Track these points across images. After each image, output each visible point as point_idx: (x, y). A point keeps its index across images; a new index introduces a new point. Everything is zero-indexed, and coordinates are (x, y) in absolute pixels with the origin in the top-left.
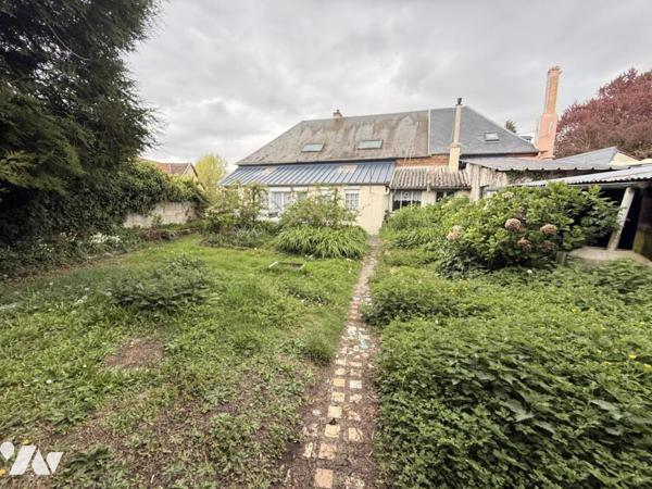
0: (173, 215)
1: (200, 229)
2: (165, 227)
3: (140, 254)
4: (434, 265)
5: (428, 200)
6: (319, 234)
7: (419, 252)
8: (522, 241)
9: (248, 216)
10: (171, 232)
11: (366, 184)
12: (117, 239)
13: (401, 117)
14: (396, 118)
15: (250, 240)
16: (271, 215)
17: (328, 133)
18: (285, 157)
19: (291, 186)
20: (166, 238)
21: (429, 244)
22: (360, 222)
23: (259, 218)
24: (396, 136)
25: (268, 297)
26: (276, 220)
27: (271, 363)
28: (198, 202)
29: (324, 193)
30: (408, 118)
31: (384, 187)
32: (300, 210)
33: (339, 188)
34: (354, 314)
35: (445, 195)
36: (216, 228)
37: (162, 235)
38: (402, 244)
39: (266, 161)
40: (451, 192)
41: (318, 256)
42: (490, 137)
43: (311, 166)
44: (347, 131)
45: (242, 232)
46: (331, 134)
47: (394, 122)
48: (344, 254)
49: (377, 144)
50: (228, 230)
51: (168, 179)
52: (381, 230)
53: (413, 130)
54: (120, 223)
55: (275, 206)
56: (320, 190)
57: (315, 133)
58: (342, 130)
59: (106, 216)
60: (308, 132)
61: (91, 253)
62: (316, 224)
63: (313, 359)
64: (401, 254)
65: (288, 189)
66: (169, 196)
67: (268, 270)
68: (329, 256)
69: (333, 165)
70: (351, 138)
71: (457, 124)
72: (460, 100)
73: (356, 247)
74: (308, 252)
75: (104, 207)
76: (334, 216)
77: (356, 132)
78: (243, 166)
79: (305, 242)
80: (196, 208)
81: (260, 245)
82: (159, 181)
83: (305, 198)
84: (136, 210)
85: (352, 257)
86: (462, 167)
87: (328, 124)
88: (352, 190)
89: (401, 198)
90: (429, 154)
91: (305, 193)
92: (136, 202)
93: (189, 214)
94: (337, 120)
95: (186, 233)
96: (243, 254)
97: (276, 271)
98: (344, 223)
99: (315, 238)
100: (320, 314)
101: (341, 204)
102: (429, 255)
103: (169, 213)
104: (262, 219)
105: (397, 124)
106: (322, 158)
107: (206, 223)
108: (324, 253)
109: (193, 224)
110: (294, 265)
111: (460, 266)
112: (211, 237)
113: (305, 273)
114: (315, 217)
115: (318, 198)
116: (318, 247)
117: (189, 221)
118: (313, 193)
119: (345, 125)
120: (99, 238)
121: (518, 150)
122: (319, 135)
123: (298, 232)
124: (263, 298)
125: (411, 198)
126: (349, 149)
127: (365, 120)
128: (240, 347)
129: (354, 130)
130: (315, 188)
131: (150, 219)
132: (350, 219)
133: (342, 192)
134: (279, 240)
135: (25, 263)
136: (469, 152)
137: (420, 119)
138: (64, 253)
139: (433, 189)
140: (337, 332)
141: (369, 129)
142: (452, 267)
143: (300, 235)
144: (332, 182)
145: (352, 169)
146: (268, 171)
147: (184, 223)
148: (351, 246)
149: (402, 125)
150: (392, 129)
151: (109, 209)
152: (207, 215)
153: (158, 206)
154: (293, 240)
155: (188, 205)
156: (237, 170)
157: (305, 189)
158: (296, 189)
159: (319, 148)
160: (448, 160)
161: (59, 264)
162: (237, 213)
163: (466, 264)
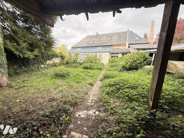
0: (57, 60)
1: (63, 64)
2: (55, 63)
3: (51, 69)
4: (117, 71)
5: (120, 56)
6: (92, 64)
7: (115, 68)
8: (133, 64)
9: (75, 61)
10: (57, 64)
11: (104, 52)
12: (46, 66)
13: (114, 34)
14: (112, 34)
15: (76, 66)
16: (80, 60)
17: (94, 39)
18: (83, 45)
19: (85, 53)
20: (56, 66)
21: (117, 66)
22: (102, 61)
23: (77, 61)
24: (112, 39)
25: (82, 75)
26: (82, 61)
27: (83, 85)
28: (62, 57)
29: (93, 54)
30: (115, 34)
31: (109, 53)
32: (87, 59)
33: (97, 53)
34: (99, 79)
35: (124, 54)
36: (67, 63)
37: (55, 65)
38: (112, 66)
39: (78, 46)
40: (126, 54)
41: (92, 69)
42: (137, 39)
43: (90, 47)
44: (100, 38)
45: (74, 64)
46: (95, 39)
47: (112, 35)
48: (98, 69)
49: (107, 41)
50: (71, 64)
51: (56, 52)
52: (108, 64)
53: (117, 37)
54: (46, 62)
55: (82, 58)
56: (92, 54)
57: (91, 39)
58: (98, 38)
59: (43, 61)
60: (89, 38)
61: (42, 69)
62: (91, 62)
63: (90, 85)
64: (111, 68)
65: (84, 54)
66: (56, 56)
67: (81, 72)
68: (94, 69)
69: (96, 47)
70: (100, 40)
71: (128, 36)
72: (128, 30)
73: (101, 67)
74: (89, 68)
75: (43, 59)
76: (96, 60)
77: (102, 38)
78: (73, 48)
79: (89, 66)
80: (62, 59)
81: (78, 67)
82: (54, 52)
83: (88, 56)
84: (49, 59)
85: (100, 69)
86: (129, 47)
87: (95, 36)
88: (101, 54)
89: (113, 55)
90: (121, 44)
91: (89, 54)
92: (49, 58)
93: (60, 60)
94: (97, 35)
95: (60, 65)
96: (74, 69)
97: (82, 72)
98: (98, 62)
99: (91, 65)
100: (92, 79)
101: (98, 57)
102: (117, 68)
103: (56, 60)
104: (78, 61)
105: (113, 36)
106: (93, 45)
107: (65, 62)
108: (93, 69)
109: (62, 63)
110: (86, 71)
111: (122, 70)
112: (67, 66)
113: (89, 72)
114: (91, 60)
115: (92, 56)
116: (92, 67)
117: (60, 62)
118: (91, 54)
119: (99, 36)
120: (42, 66)
121: (144, 42)
122: (92, 39)
123: (87, 64)
124: (81, 76)
125: (116, 55)
126: (100, 43)
127: (104, 35)
128: (78, 82)
129: (101, 38)
130: (91, 53)
131: (52, 61)
132: (99, 61)
133: (98, 54)
134: (83, 66)
135: (30, 71)
136: (131, 43)
137: (119, 34)
138: (36, 69)
139: (121, 53)
140: (95, 82)
141: (105, 37)
142: (121, 71)
143: (88, 65)
144: (96, 51)
145: (101, 48)
146: (79, 49)
147: (59, 62)
148: (100, 67)
149: (114, 36)
150: (111, 37)
151: (44, 59)
152: (65, 60)
153: (54, 58)
154: (86, 66)
155: (60, 58)
156: (71, 49)
157: (89, 53)
158: (87, 54)
159: (92, 43)
160: (125, 45)
161: (36, 71)
162: (73, 60)
163: (124, 70)
